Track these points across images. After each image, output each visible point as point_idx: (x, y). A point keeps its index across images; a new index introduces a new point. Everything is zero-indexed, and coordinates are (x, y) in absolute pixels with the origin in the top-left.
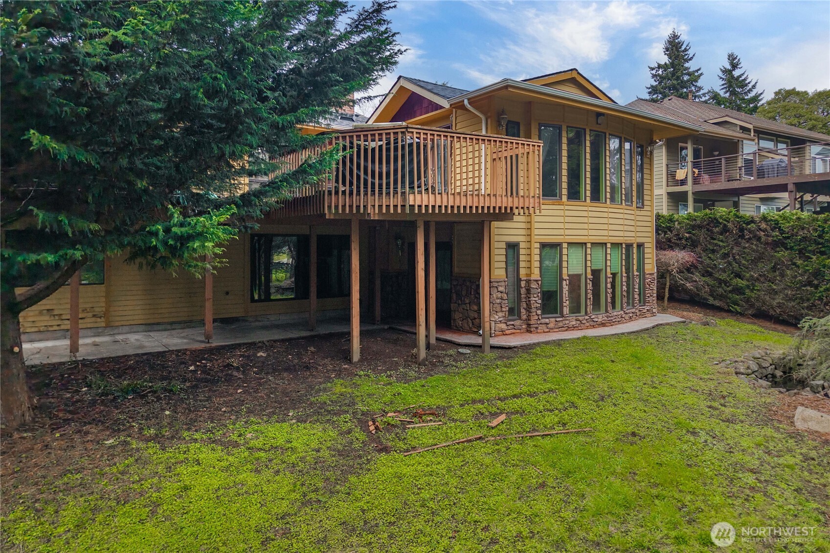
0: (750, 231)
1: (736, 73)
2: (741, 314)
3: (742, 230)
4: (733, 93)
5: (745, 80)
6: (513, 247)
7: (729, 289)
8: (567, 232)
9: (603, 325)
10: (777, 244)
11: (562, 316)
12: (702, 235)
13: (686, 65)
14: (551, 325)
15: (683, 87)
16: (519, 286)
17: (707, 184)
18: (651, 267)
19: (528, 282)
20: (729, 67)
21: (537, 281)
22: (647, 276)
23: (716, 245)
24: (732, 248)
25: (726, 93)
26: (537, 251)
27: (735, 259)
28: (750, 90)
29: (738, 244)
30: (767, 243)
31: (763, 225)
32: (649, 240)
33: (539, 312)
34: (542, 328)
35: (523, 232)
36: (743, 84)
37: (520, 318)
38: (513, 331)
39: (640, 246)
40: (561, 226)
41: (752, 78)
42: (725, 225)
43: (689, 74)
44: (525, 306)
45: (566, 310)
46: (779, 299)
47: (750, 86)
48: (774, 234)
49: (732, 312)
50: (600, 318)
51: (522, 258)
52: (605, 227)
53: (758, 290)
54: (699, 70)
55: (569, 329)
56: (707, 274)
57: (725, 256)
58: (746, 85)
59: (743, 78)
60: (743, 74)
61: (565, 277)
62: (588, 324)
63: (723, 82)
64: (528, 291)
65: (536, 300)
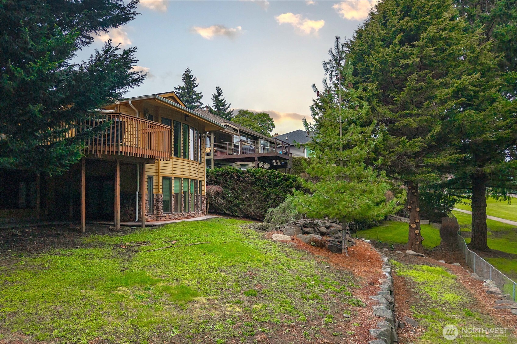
0: (242, 177)
1: (221, 98)
2: (238, 217)
3: (239, 177)
4: (219, 109)
5: (225, 102)
6: (150, 178)
7: (233, 205)
8: (174, 172)
9: (187, 218)
10: (253, 183)
11: (172, 213)
12: (221, 179)
13: (194, 89)
14: (167, 217)
15: (192, 102)
16: (153, 198)
17: (220, 156)
18: (204, 192)
19: (157, 196)
20: (217, 94)
21: (161, 195)
22: (203, 197)
23: (228, 184)
24: (234, 186)
25: (215, 108)
26: (161, 181)
27: (235, 191)
28: (227, 109)
29: (237, 183)
30: (248, 183)
31: (248, 175)
32: (203, 179)
33: (162, 211)
34: (163, 218)
35: (154, 171)
36: (224, 105)
37: (153, 214)
38: (151, 220)
39: (200, 181)
40: (171, 169)
41: (228, 102)
42: (232, 174)
43: (196, 95)
44: (155, 208)
45: (173, 210)
46: (253, 209)
47: (227, 106)
48: (252, 179)
49: (234, 216)
50: (186, 214)
51: (154, 184)
52: (188, 171)
53: (245, 205)
54: (201, 93)
55: (174, 219)
56: (223, 198)
57: (231, 189)
58: (225, 105)
59: (224, 101)
60: (224, 99)
61: (173, 194)
62: (182, 217)
63: (214, 102)
64: (157, 200)
65: (161, 205)
